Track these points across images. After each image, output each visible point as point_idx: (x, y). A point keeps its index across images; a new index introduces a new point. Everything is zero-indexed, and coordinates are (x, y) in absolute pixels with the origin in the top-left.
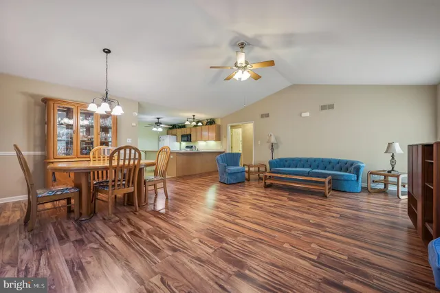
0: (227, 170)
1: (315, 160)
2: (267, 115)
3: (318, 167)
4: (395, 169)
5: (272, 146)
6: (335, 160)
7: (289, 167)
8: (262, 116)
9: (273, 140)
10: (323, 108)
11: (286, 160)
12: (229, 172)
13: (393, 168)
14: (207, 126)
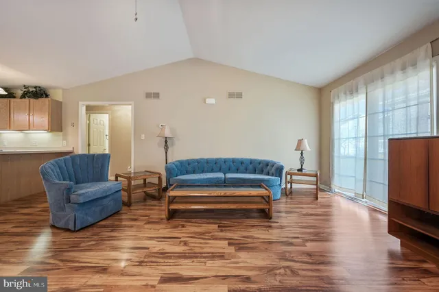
0: (73, 197)
1: (225, 161)
2: (157, 95)
3: (230, 170)
4: (303, 167)
5: (166, 142)
6: (248, 159)
7: (194, 172)
8: (148, 95)
9: (167, 133)
10: (231, 95)
11: (189, 162)
12: (81, 200)
13: (302, 166)
14: (26, 100)
